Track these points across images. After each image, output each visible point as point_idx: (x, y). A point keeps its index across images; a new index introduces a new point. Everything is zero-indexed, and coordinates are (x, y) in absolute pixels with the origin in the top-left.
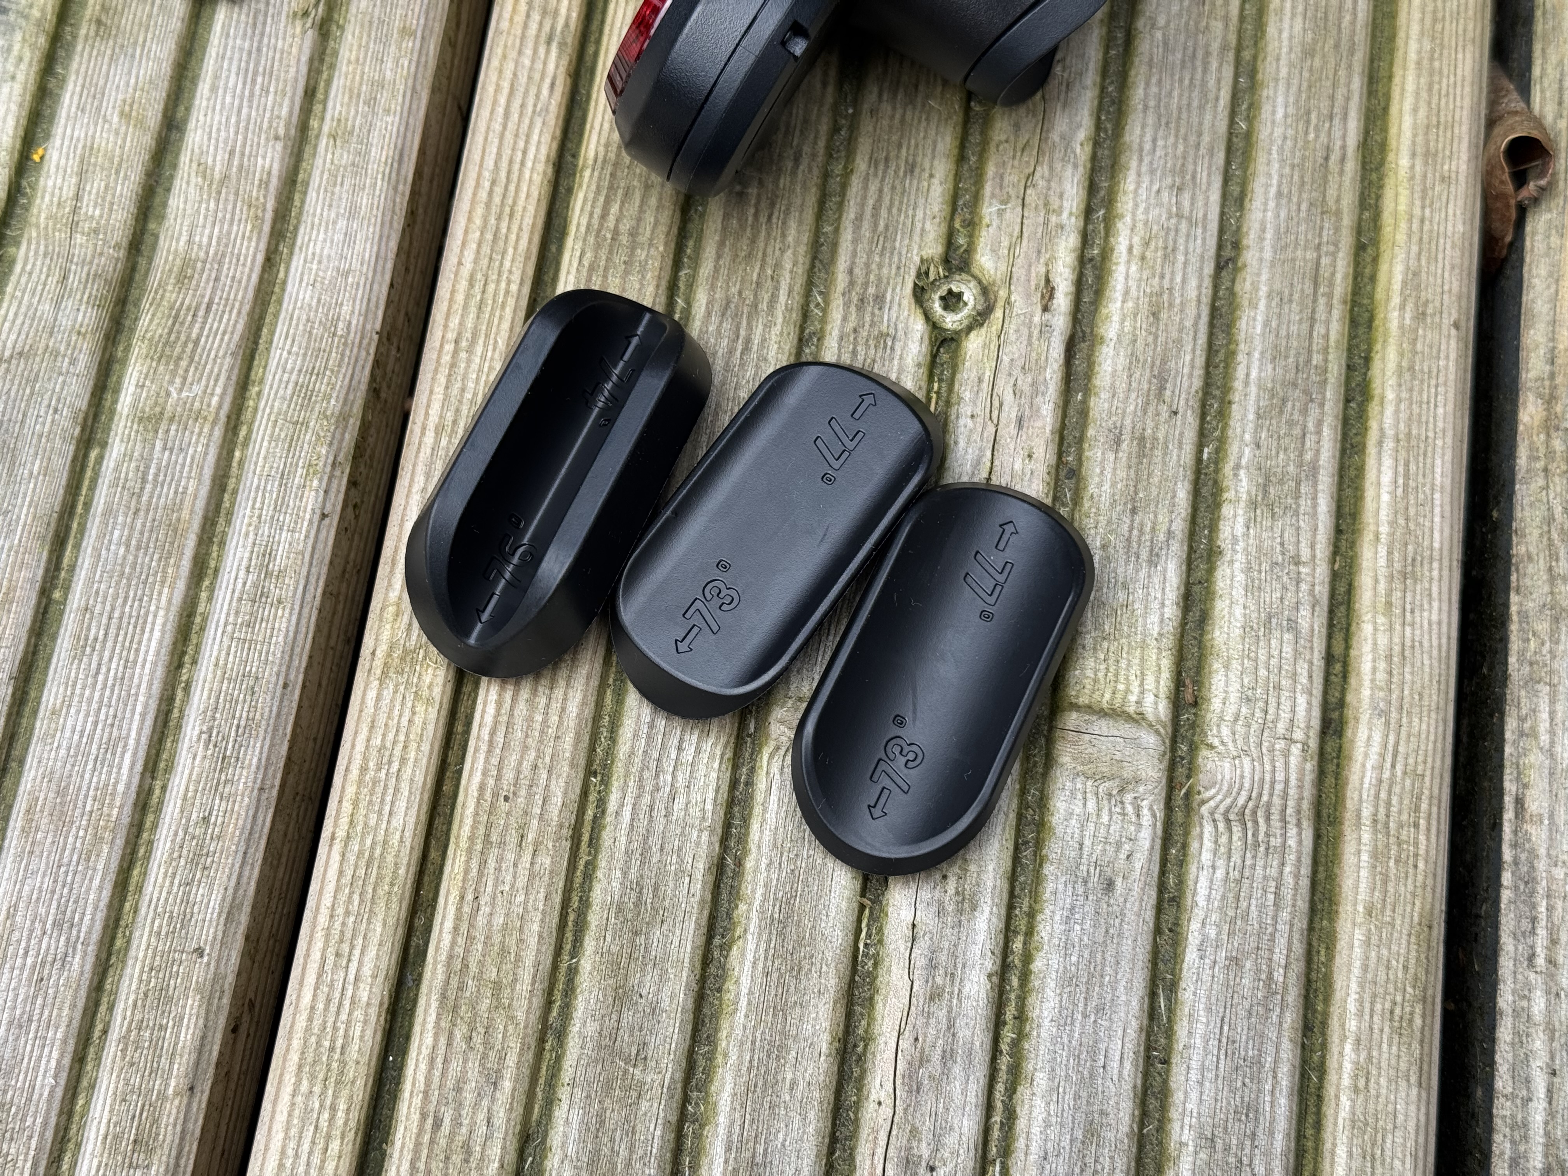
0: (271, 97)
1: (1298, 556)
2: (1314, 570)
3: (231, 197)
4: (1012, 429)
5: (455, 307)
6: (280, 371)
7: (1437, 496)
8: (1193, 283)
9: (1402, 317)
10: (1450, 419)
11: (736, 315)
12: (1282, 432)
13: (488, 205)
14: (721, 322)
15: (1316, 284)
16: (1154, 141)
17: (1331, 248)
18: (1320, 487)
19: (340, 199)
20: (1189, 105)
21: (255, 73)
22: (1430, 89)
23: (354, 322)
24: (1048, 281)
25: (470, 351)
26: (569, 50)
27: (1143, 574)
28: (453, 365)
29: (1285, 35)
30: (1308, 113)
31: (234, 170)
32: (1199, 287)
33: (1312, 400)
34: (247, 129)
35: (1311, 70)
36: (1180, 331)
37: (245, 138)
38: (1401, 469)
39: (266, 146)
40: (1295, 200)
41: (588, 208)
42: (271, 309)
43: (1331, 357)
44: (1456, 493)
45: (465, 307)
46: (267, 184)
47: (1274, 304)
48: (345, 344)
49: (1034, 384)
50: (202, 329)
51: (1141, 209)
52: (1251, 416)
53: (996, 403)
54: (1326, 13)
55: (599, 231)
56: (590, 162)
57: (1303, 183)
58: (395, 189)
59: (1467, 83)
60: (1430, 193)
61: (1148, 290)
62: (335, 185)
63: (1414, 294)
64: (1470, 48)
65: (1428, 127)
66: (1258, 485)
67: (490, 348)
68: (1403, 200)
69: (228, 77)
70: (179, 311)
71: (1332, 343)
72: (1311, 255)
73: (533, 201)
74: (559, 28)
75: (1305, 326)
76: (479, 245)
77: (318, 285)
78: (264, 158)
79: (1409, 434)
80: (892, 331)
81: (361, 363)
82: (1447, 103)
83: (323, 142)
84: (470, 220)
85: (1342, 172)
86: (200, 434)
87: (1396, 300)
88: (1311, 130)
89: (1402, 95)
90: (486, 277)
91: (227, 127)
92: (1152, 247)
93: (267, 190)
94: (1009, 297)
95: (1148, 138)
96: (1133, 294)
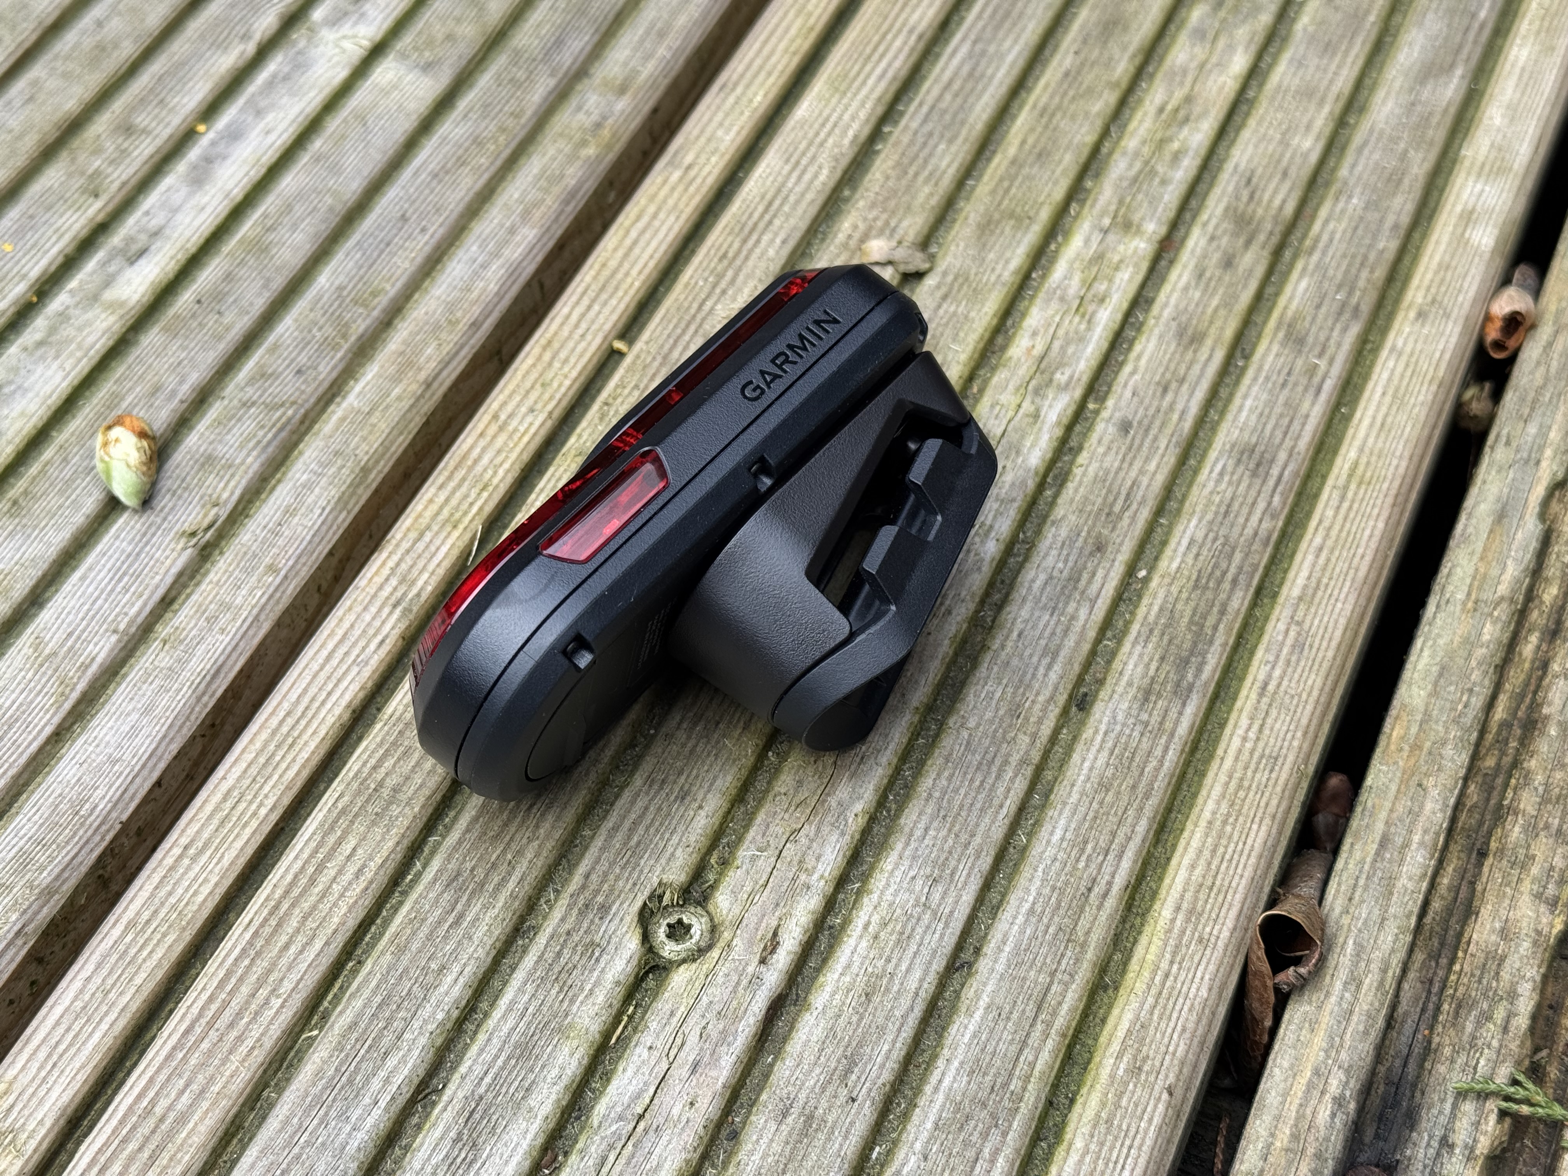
3: (50, 672)
4: (685, 1072)
5: (200, 816)
8: (917, 974)
9: (1115, 1067)
11: (461, 889)
12: (955, 1151)
13: (274, 732)
14: (443, 892)
15: (1039, 1008)
16: (926, 830)
17: (1066, 977)
19: (144, 695)
20: (972, 804)
21: (124, 574)
22: (1214, 851)
23: (101, 807)
24: (775, 934)
25: (194, 859)
26: (411, 617)
28: (172, 868)
29: (1087, 764)
30: (1086, 842)
31: (65, 649)
32: (922, 980)
33: (996, 1126)
34: (93, 617)
35: (1101, 803)
36: (887, 1019)
37: (88, 625)
39: (102, 636)
40: (1045, 921)
41: (365, 757)
42: (37, 780)
43: (1030, 1087)
45: (210, 817)
46: (87, 667)
47: (990, 1017)
48: (82, 824)
49: (724, 1032)
51: (891, 890)
52: (929, 1125)
53: (679, 1041)
54: (1133, 754)
55: (365, 779)
56: (386, 717)
57: (1058, 906)
58: (199, 699)
59: (1254, 854)
60: (1184, 950)
61: (870, 970)
62: (145, 682)
63: (1136, 1046)
64: (1267, 821)
65: (1201, 886)
67: (215, 861)
68: (1154, 949)
69: (100, 571)
71: (1036, 1073)
72: (1043, 978)
74: (410, 596)
75: (1014, 1048)
76: (249, 766)
77: (85, 766)
78: (96, 644)
80: (604, 943)
81: (93, 843)
83: (156, 644)
84: (251, 741)
85: (1100, 907)
87: (1115, 1047)
88: (1084, 858)
89: (1186, 849)
90: (242, 795)
91: (78, 612)
92: (889, 928)
93: (84, 672)
94: (731, 940)
95: (922, 825)
96: (854, 969)
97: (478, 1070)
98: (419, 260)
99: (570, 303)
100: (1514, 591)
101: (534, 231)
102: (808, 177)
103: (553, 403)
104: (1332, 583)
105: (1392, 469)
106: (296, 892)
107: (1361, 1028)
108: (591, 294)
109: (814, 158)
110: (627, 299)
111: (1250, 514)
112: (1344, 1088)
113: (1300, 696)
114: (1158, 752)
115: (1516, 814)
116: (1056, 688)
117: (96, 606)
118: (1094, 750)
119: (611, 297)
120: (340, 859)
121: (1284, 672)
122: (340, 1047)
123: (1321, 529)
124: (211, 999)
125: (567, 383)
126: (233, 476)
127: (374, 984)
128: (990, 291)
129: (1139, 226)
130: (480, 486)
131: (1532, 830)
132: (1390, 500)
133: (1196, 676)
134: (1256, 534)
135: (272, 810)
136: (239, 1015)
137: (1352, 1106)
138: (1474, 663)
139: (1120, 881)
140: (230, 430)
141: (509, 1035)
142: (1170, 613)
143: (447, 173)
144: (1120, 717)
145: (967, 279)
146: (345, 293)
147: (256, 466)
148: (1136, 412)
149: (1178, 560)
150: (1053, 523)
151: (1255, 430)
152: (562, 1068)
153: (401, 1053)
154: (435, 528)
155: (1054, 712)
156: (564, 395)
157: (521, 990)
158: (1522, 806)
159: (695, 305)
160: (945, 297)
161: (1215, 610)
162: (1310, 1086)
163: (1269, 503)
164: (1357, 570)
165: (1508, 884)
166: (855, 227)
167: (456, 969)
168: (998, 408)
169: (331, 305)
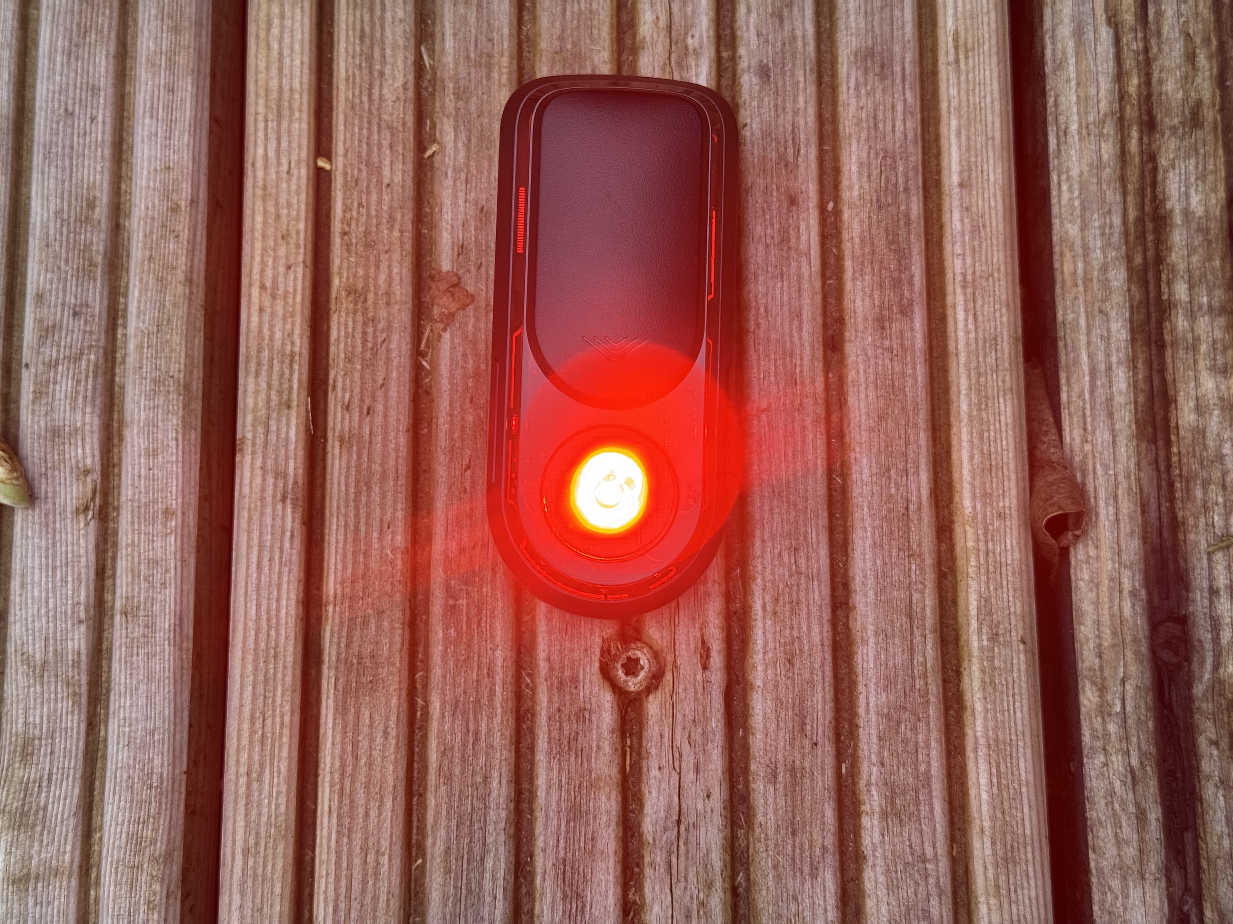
0: (70, 586)
1: (924, 854)
2: (937, 865)
3: (53, 679)
4: (692, 775)
5: (243, 743)
6: (113, 823)
7: (1024, 790)
8: (816, 629)
9: (980, 640)
10: (1026, 722)
11: (464, 713)
12: (900, 750)
13: (256, 650)
14: (454, 721)
15: (910, 617)
16: (771, 510)
17: (920, 586)
18: (934, 794)
19: (138, 667)
20: (795, 474)
21: (54, 568)
22: (981, 437)
23: (165, 771)
24: (703, 642)
25: (260, 779)
26: (300, 503)
27: (808, 885)
28: (249, 795)
29: (862, 404)
30: (889, 470)
31: (51, 654)
32: (821, 632)
33: (919, 720)
34: (55, 617)
35: (886, 433)
36: (811, 673)
37: (56, 625)
38: (994, 770)
39: (73, 630)
40: (887, 547)
41: (335, 640)
42: (99, 765)
43: (930, 680)
44: (1038, 783)
45: (251, 742)
46: (79, 662)
47: (880, 638)
48: (161, 793)
49: (704, 733)
50: (47, 797)
51: (768, 571)
52: (875, 739)
53: (677, 755)
54: (892, 380)
55: (346, 660)
56: (331, 599)
57: (891, 532)
58: (181, 649)
59: (1010, 427)
60: (990, 527)
61: (782, 641)
62: (132, 656)
63: (987, 617)
64: (1009, 396)
65: (983, 471)
66: (886, 797)
67: (275, 775)
68: (970, 535)
69: (33, 573)
70: (27, 784)
71: (929, 667)
72: (904, 594)
73: (292, 642)
74: (290, 486)
75: (906, 656)
76: (254, 687)
77: (132, 745)
78: (73, 640)
79: (997, 741)
80: (588, 706)
81: (176, 804)
82: (996, 447)
83: (117, 618)
84: (243, 667)
85: (920, 520)
86: (61, 888)
87: (974, 624)
88: (892, 485)
89: (960, 444)
90: (263, 713)
91: (40, 617)
92: (781, 603)
93: (79, 667)
94: (675, 661)
95: (766, 508)
96: (771, 645)
97: (552, 842)
98: (107, 152)
99: (260, 142)
100: (1111, 103)
101: (189, 81)
103: (302, 250)
104: (979, 158)
105: (985, 26)
106: (349, 770)
107: (1128, 530)
108: (272, 125)
110: (305, 116)
111: (894, 120)
112: (1133, 581)
113: (992, 275)
114: (909, 371)
115: (1176, 307)
116: (812, 345)
117: (51, 606)
118: (862, 389)
119: (291, 121)
120: (365, 729)
121: (973, 258)
122: (448, 871)
123: (952, 109)
124: (337, 880)
125: (302, 226)
126: (83, 439)
127: (444, 813)
130: (287, 361)
131: (1192, 316)
132: (994, 59)
133: (911, 290)
134: (906, 136)
135: (292, 715)
136: (364, 882)
137: (1143, 592)
138: (1104, 186)
139: (925, 492)
140: (54, 395)
141: (559, 805)
142: (867, 239)
143: (77, 46)
144: (870, 352)
146: (65, 216)
147: (96, 421)
148: (767, 51)
149: (856, 187)
150: (748, 191)
151: (867, 31)
152: (608, 812)
153: (492, 855)
154: (274, 415)
155: (819, 365)
156: (305, 239)
157: (550, 769)
158: (1177, 297)
159: (365, 98)
161: (902, 223)
162: (1111, 590)
163: (905, 101)
164: (993, 139)
165: (1189, 368)
167: (496, 775)
169: (61, 234)
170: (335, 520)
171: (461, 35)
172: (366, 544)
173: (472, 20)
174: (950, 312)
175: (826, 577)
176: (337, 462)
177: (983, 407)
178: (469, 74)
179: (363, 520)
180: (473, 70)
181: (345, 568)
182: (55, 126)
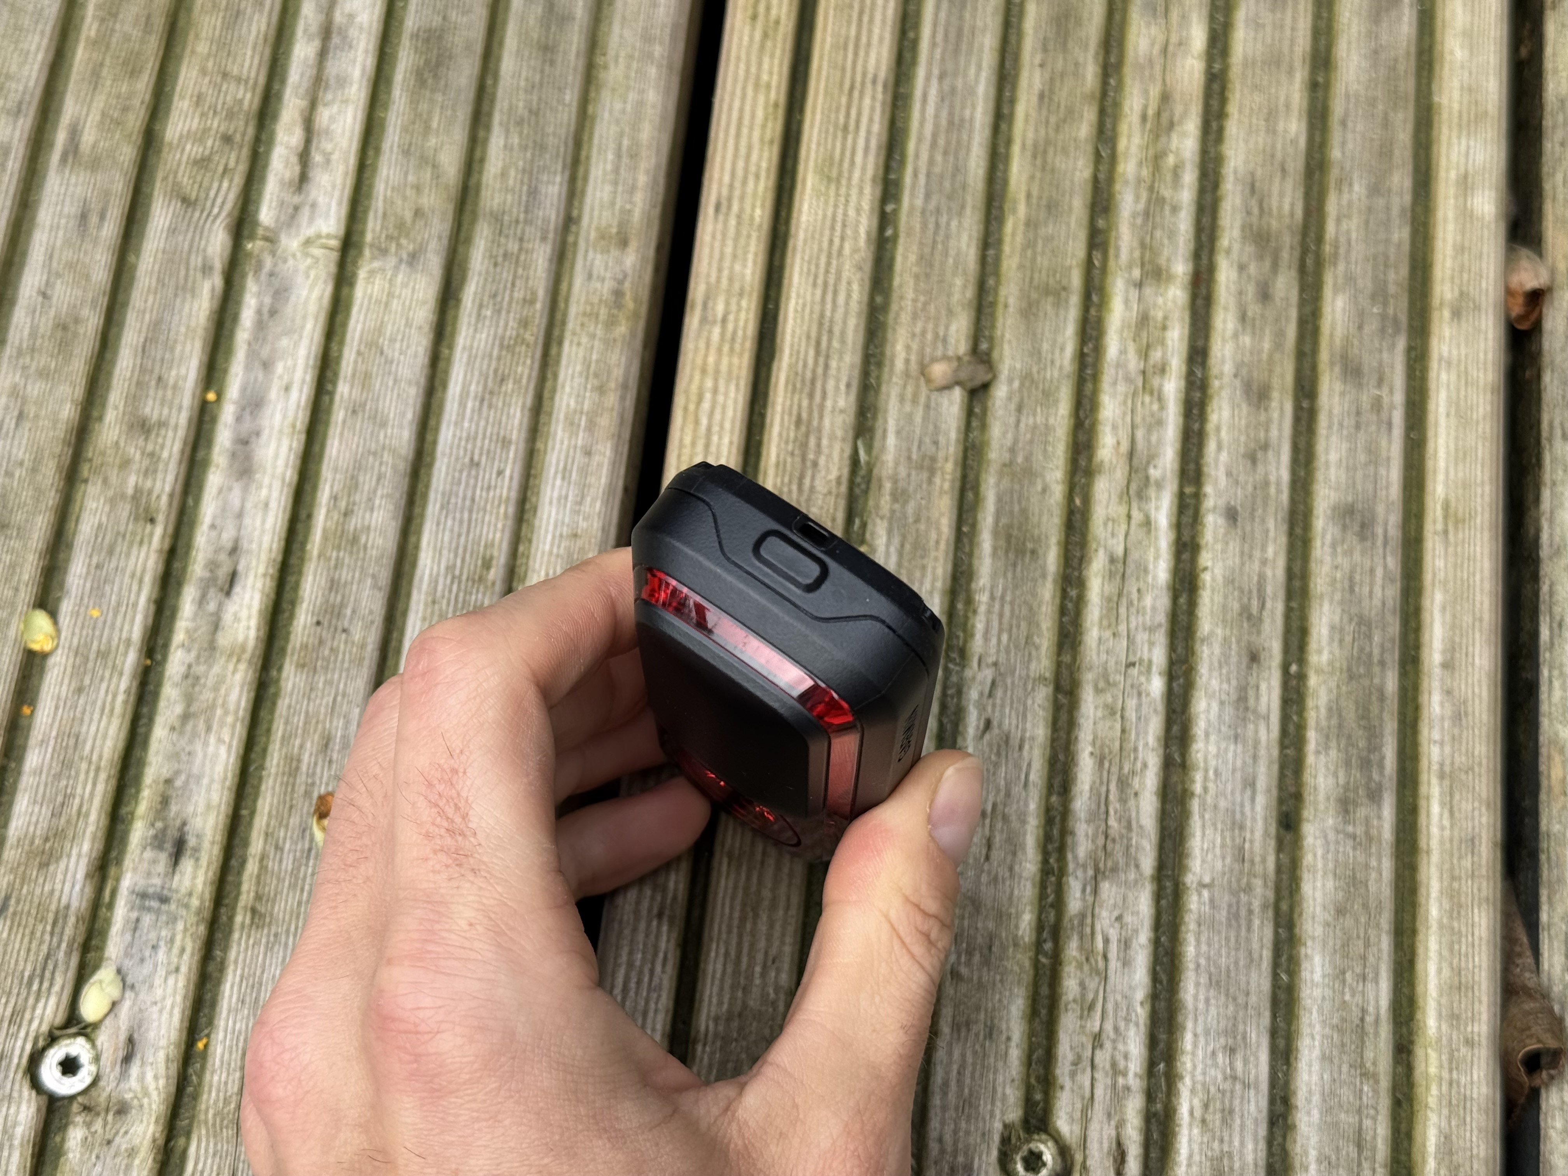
8: (1250, 1146)
15: (1359, 1146)
17: (1372, 1112)
20: (1236, 964)
22: (1451, 949)
24: (1119, 1144)
26: (679, 921)
29: (1318, 894)
30: (1343, 973)
32: (1255, 1151)
35: (1343, 929)
40: (1336, 1061)
47: (1323, 1168)
51: (1199, 1070)
54: (1354, 871)
57: (1342, 1045)
59: (1484, 942)
60: (1456, 1054)
61: (1210, 1154)
63: (1447, 1158)
64: (1485, 906)
65: (1451, 988)
68: (1433, 1060)
72: (1353, 1119)
74: (668, 902)
82: (1467, 963)
85: (1377, 1034)
87: (1431, 1163)
88: (1347, 990)
89: (1426, 953)
92: (1211, 1109)
94: (1084, 1161)
95: (1202, 997)
96: (1196, 1158)
98: (511, 510)
101: (608, 445)
102: (841, 299)
104: (1465, 639)
105: (1479, 498)
109: (839, 273)
111: (1372, 583)
113: (1472, 769)
114: (1374, 864)
116: (1265, 819)
118: (1319, 876)
121: (1453, 747)
123: (1437, 582)
128: (1058, 388)
129: (1167, 271)
133: (1381, 774)
134: (1384, 604)
139: (1384, 1003)
142: (1335, 710)
143: (491, 393)
144: (1330, 836)
145: (1032, 381)
146: (457, 573)
148: (1236, 493)
149: (1326, 652)
150: (1203, 641)
151: (1348, 486)
155: (1272, 843)
160: (1020, 409)
161: (1374, 698)
164: (1481, 620)
166: (908, 348)
168: (1110, 524)
169: (450, 591)
170: (714, 946)
171: (904, 434)
172: (746, 978)
173: (918, 419)
174: (1422, 803)
175: (1264, 1086)
176: (723, 882)
177: (1455, 914)
178: (909, 475)
179: (745, 950)
180: (914, 473)
181: (720, 1003)
182: (457, 475)
